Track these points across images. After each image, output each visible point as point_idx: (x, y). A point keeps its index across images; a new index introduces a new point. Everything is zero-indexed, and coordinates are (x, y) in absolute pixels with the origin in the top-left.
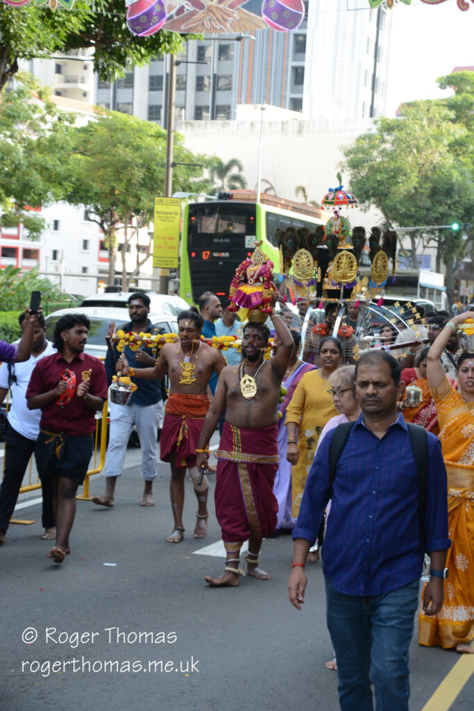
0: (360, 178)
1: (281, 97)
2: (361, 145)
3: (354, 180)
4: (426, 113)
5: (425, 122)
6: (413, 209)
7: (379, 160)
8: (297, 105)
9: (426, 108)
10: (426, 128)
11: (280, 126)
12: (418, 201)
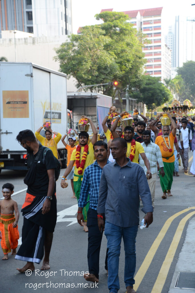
0: (64, 63)
1: (22, 26)
2: (64, 48)
3: (62, 65)
4: (92, 32)
5: (92, 36)
6: (90, 77)
7: (72, 55)
8: (30, 30)
9: (92, 29)
10: (93, 39)
11: (24, 40)
12: (92, 73)
